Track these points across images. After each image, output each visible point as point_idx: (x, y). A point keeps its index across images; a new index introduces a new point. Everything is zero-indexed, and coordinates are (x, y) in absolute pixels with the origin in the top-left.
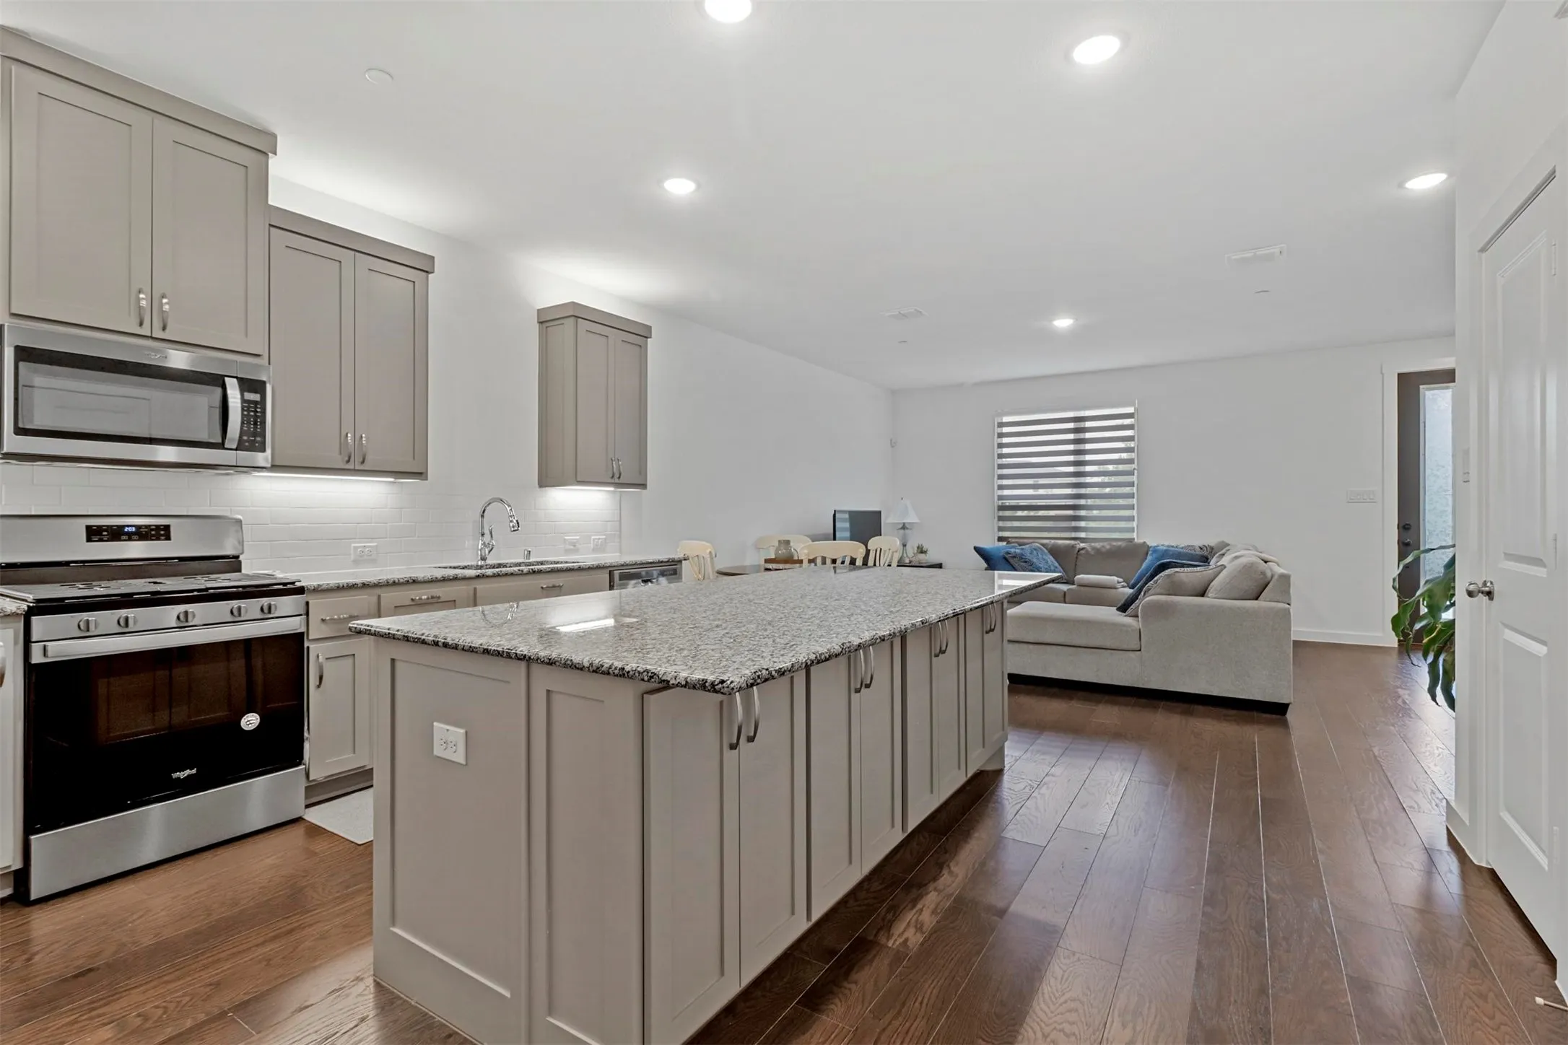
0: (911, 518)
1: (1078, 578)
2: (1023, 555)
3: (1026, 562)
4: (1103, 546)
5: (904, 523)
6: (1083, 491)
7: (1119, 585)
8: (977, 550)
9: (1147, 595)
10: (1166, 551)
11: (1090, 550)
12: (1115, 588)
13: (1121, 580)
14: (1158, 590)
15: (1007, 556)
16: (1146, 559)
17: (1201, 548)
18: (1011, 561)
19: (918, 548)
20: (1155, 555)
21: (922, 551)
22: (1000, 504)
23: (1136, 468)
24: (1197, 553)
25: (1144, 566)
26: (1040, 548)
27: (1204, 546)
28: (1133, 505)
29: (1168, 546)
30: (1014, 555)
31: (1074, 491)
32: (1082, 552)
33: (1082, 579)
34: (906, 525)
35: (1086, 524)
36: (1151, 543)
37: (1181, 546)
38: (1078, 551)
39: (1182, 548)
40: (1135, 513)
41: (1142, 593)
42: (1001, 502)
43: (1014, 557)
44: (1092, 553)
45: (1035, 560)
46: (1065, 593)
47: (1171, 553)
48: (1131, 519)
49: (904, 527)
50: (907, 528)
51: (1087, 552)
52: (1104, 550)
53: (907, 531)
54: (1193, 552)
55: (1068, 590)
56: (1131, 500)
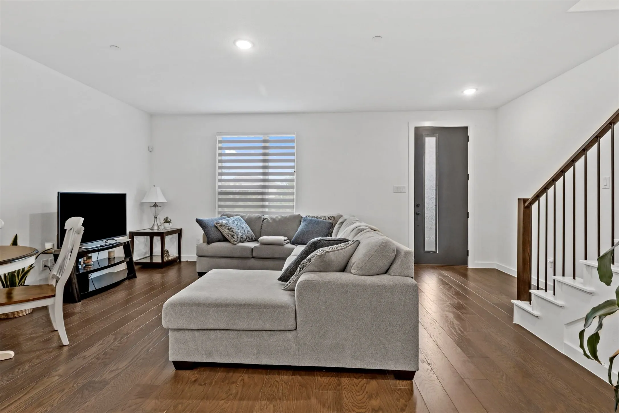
0: (160, 199)
1: (260, 239)
2: (227, 224)
3: (229, 229)
4: (277, 217)
5: (155, 203)
6: (267, 184)
7: (285, 243)
8: (198, 221)
9: (302, 272)
10: (311, 220)
11: (269, 219)
12: (283, 245)
13: (286, 238)
14: (312, 268)
15: (217, 226)
16: (300, 225)
17: (329, 218)
18: (220, 228)
19: (164, 219)
20: (305, 223)
21: (167, 221)
22: (220, 191)
23: (296, 171)
24: (327, 221)
25: (299, 229)
26: (240, 219)
27: (330, 216)
28: (294, 193)
29: (313, 217)
30: (221, 224)
31: (262, 184)
32: (265, 221)
33: (263, 239)
34: (157, 203)
35: (269, 204)
36: (303, 215)
37: (319, 216)
38: (263, 220)
39: (319, 218)
40: (294, 197)
41: (298, 269)
42: (220, 190)
43: (221, 226)
44: (271, 221)
45: (235, 228)
46: (252, 249)
47: (314, 221)
48: (292, 200)
49: (155, 205)
50: (158, 206)
51: (268, 221)
52: (277, 219)
53: (157, 208)
54: (325, 220)
55: (254, 247)
56: (293, 190)
